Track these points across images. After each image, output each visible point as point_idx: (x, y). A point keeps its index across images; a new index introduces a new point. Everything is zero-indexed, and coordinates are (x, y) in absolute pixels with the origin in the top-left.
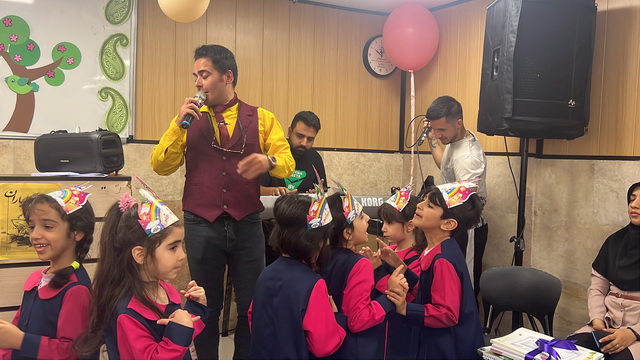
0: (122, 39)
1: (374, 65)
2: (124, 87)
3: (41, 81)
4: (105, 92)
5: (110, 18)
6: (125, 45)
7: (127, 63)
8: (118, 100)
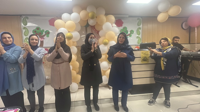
0: (140, 28)
1: (184, 27)
2: (140, 36)
3: (128, 36)
4: (137, 37)
5: (138, 25)
6: (140, 29)
7: (140, 32)
8: (139, 38)
